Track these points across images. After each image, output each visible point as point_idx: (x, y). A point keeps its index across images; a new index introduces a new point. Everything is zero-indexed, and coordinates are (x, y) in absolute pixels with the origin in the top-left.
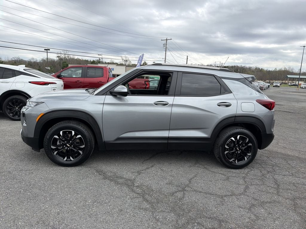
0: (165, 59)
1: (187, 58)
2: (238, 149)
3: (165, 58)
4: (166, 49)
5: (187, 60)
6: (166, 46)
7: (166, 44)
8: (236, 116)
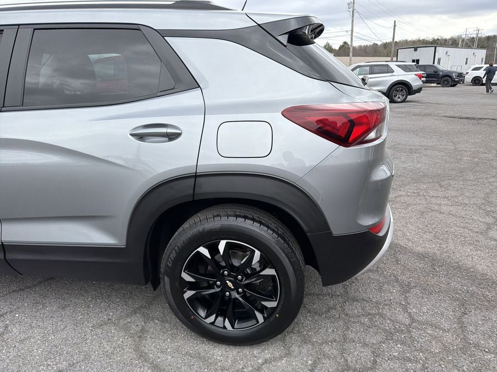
0: (352, 33)
1: (395, 26)
2: (230, 284)
3: (352, 31)
4: (353, 12)
5: (394, 29)
6: (353, 7)
7: (354, 3)
8: (196, 176)
